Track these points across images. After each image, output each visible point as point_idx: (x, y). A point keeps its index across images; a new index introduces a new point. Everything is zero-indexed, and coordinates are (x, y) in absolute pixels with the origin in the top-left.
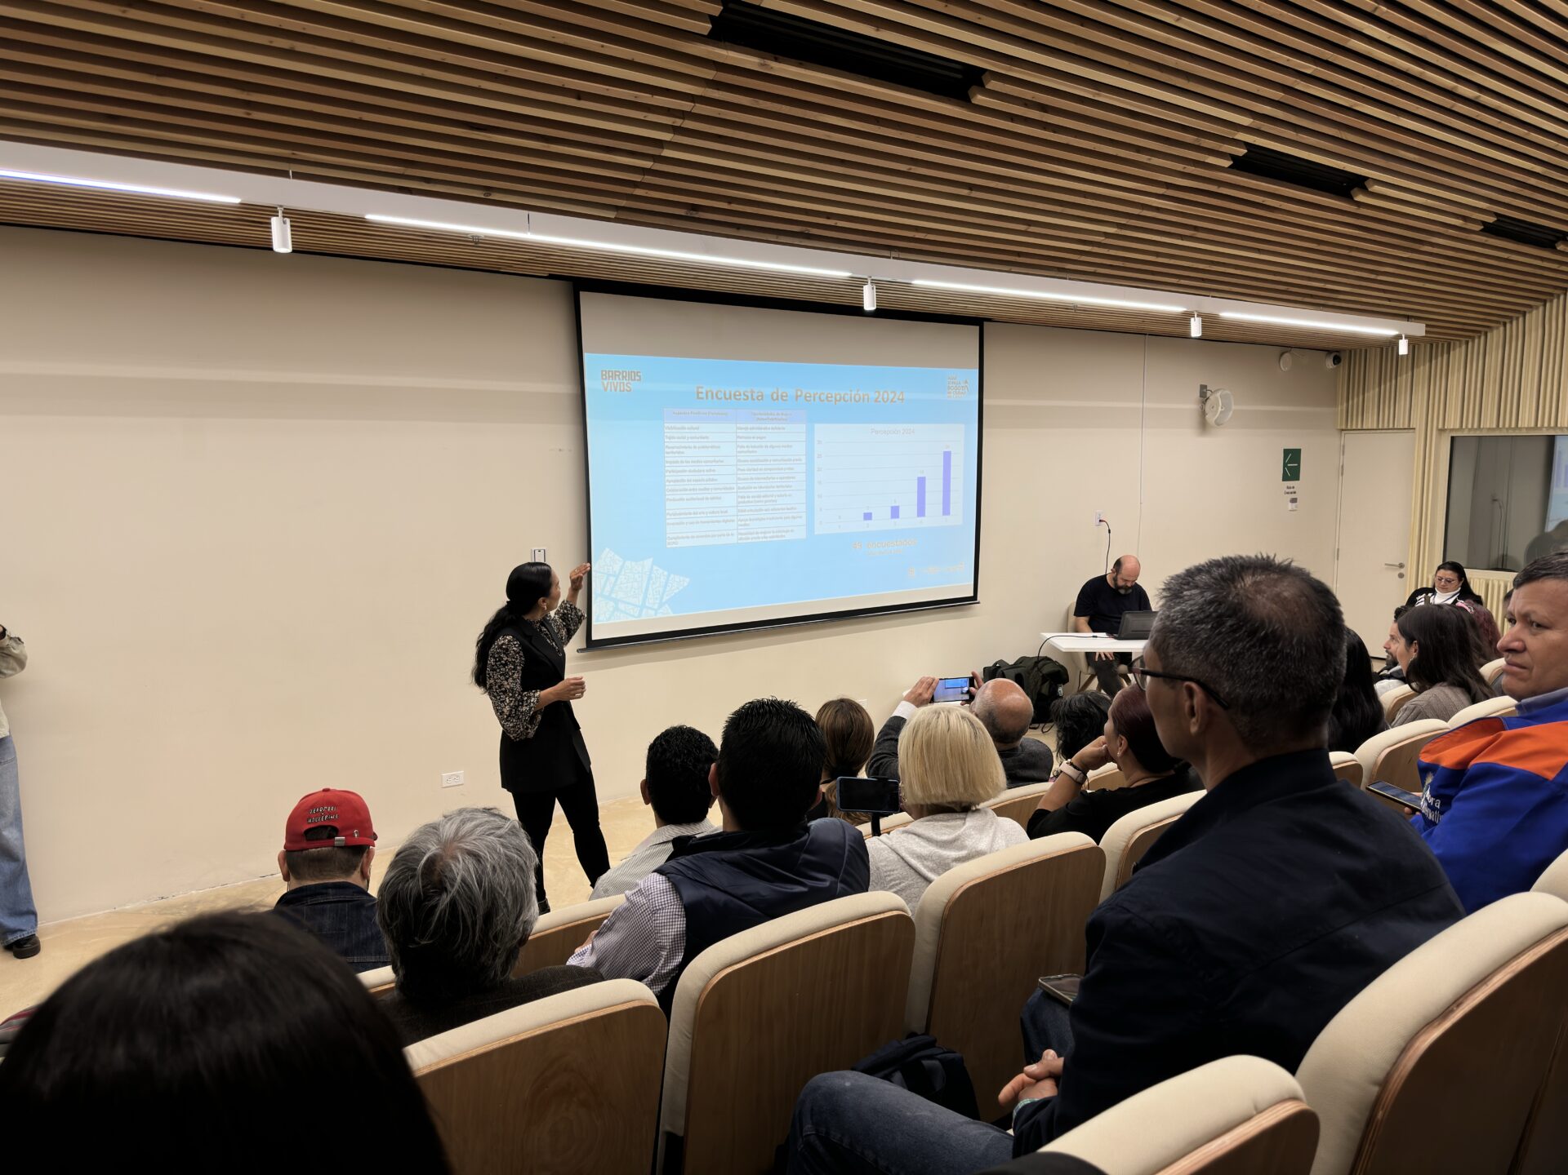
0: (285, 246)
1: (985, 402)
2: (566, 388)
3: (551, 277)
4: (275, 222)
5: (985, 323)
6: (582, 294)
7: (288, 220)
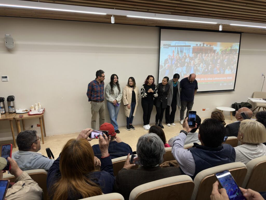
0: (113, 22)
1: (240, 50)
2: (156, 47)
3: (156, 26)
4: (112, 18)
5: (242, 33)
6: (161, 29)
7: (114, 17)
